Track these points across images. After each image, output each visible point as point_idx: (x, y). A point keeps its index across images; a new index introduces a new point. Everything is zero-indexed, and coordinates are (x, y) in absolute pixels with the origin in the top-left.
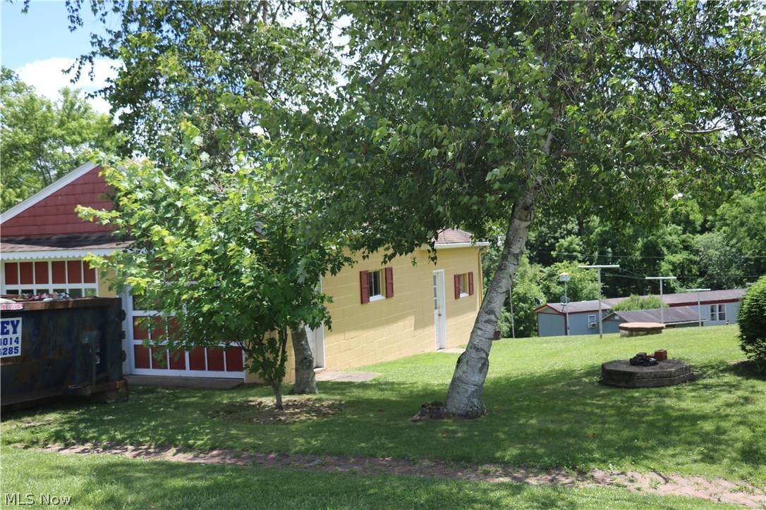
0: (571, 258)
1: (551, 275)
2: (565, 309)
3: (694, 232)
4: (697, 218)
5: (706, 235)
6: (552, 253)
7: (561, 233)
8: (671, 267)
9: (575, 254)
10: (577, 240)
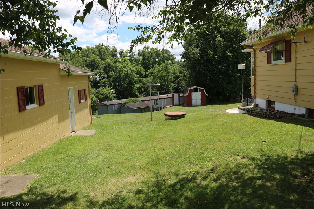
0: (105, 86)
1: (99, 92)
2: (107, 104)
3: (143, 77)
4: (143, 73)
5: (147, 78)
6: (98, 84)
7: (101, 78)
8: (137, 89)
9: (106, 85)
10: (107, 80)
